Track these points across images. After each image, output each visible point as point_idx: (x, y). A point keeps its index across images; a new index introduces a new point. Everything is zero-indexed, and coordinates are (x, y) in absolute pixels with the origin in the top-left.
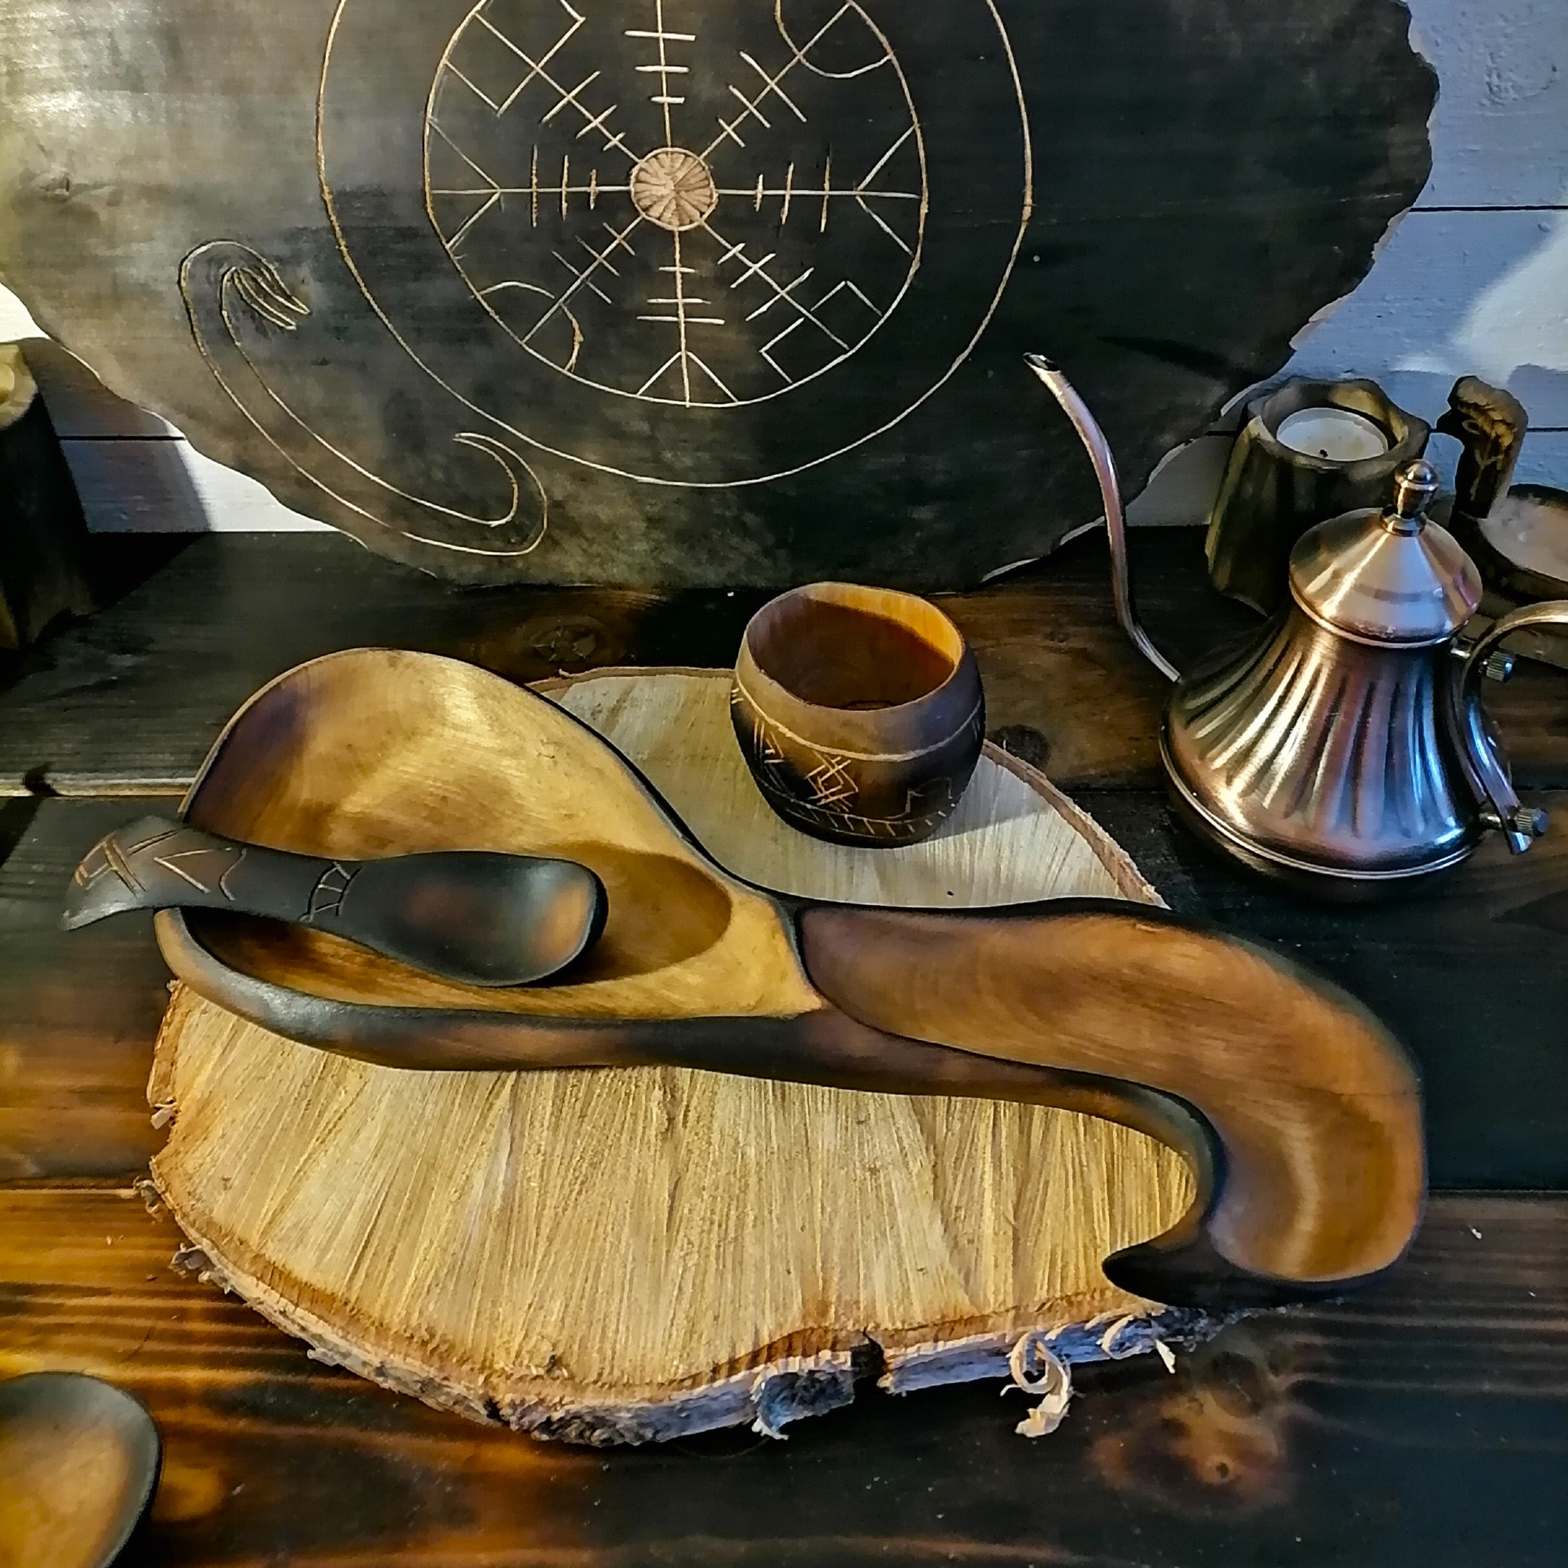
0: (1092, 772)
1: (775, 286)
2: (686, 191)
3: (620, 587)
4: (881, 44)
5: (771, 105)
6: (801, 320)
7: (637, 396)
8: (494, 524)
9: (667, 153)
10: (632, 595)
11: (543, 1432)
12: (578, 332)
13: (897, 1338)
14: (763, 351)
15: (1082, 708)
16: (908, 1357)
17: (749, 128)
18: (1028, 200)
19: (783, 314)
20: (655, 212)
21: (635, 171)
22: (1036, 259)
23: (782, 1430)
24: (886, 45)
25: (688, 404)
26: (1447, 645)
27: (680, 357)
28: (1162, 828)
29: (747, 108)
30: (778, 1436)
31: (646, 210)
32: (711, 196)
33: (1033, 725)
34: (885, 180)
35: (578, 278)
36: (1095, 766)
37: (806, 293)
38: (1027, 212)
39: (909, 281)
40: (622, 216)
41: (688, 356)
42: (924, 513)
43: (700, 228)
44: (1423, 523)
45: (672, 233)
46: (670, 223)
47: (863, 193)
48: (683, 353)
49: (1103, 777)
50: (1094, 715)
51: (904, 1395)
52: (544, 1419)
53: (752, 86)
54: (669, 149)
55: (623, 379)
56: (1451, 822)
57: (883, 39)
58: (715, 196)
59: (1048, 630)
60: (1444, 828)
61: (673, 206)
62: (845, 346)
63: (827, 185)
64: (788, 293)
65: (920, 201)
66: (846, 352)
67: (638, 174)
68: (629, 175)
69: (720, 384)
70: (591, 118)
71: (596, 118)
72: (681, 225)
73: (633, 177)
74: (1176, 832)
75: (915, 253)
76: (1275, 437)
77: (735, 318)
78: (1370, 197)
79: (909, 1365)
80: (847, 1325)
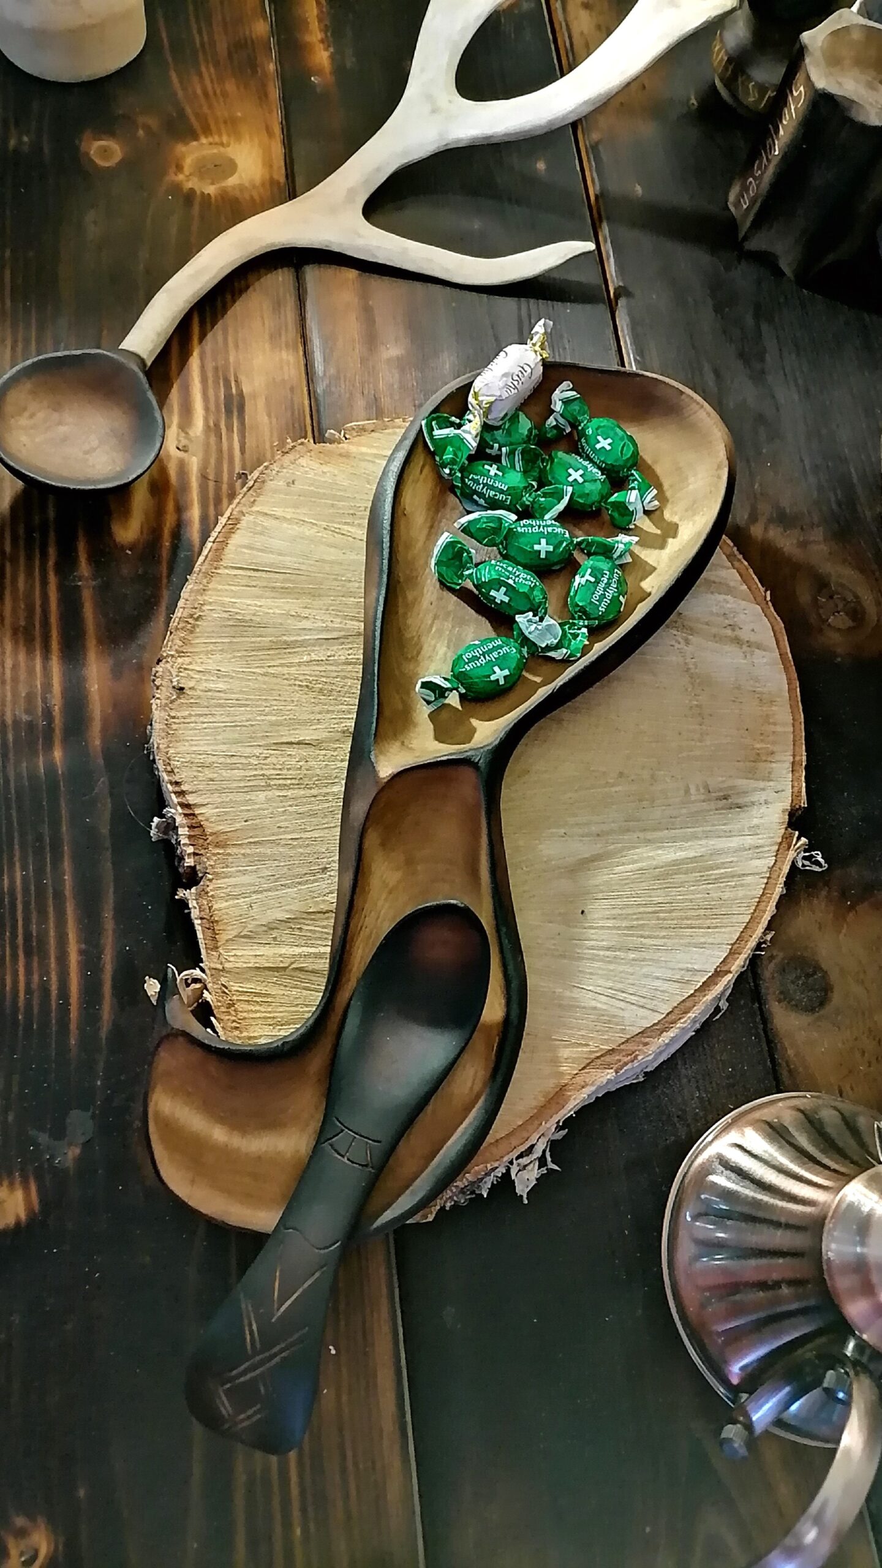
13: (204, 894)
80: (210, 861)
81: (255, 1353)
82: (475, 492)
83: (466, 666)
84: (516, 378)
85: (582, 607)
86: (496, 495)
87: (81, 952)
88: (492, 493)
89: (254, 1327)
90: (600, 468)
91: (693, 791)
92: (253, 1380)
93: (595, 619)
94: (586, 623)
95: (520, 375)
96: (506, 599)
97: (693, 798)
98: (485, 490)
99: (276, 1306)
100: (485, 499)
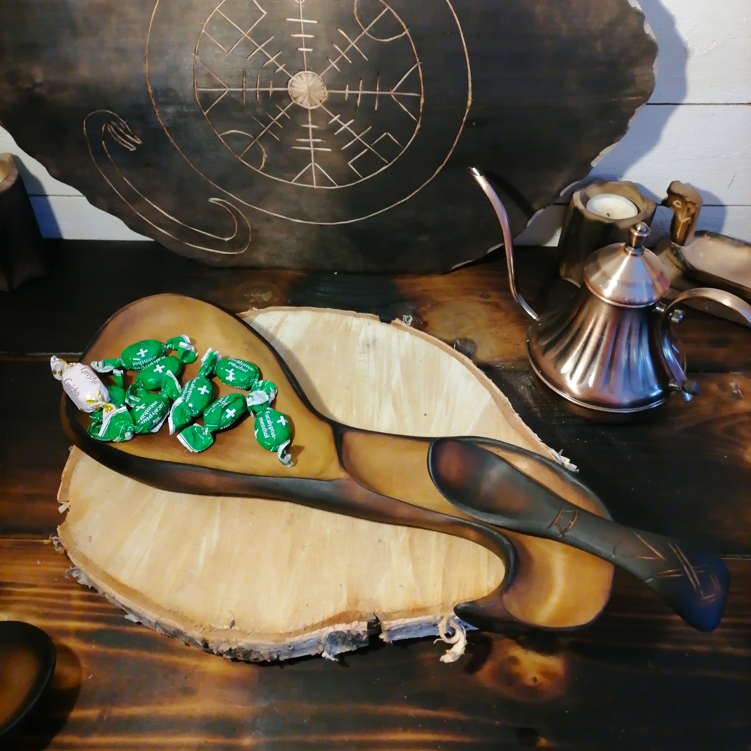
0: (496, 359)
1: (355, 134)
2: (314, 91)
3: (284, 269)
4: (402, 26)
5: (352, 53)
6: (366, 150)
7: (292, 183)
8: (227, 239)
9: (305, 74)
10: (290, 272)
11: (227, 655)
12: (264, 153)
13: (389, 616)
14: (349, 163)
15: (494, 330)
16: (392, 625)
17: (342, 63)
18: (470, 97)
19: (358, 147)
20: (300, 100)
21: (290, 82)
22: (474, 124)
23: (335, 656)
24: (404, 26)
25: (315, 187)
26: (654, 306)
27: (311, 166)
28: (527, 386)
29: (341, 54)
30: (333, 659)
31: (295, 99)
32: (325, 93)
33: (470, 337)
34: (404, 88)
35: (264, 129)
36: (498, 357)
37: (369, 138)
38: (469, 103)
39: (415, 133)
40: (284, 101)
41: (315, 165)
42: (424, 238)
43: (320, 108)
44: (643, 251)
45: (307, 110)
46: (306, 105)
47: (394, 93)
48: (313, 164)
49: (501, 361)
50: (499, 333)
51: (391, 642)
52: (228, 649)
53: (344, 44)
54: (306, 72)
55: (286, 175)
56: (656, 387)
57: (403, 24)
58: (327, 93)
59: (480, 293)
60: (653, 390)
61: (307, 98)
62: (387, 162)
63: (378, 89)
64: (360, 138)
65: (420, 98)
66: (387, 164)
67: (291, 83)
68: (287, 83)
69: (330, 178)
70: (270, 57)
71: (272, 57)
72: (311, 106)
73: (289, 84)
74: (533, 388)
75: (418, 120)
76: (586, 207)
77: (337, 148)
78: (627, 99)
79: (393, 629)
80: (366, 609)
81: (683, 571)
82: (151, 420)
83: (273, 437)
84: (89, 376)
85: (248, 378)
86: (159, 409)
87: (404, 730)
88: (157, 410)
89: (670, 571)
90: (157, 358)
91: (362, 359)
92: (698, 575)
93: (256, 375)
94: (257, 380)
95: (88, 374)
96: (234, 411)
97: (366, 359)
98: (153, 413)
99: (658, 558)
100: (157, 416)
